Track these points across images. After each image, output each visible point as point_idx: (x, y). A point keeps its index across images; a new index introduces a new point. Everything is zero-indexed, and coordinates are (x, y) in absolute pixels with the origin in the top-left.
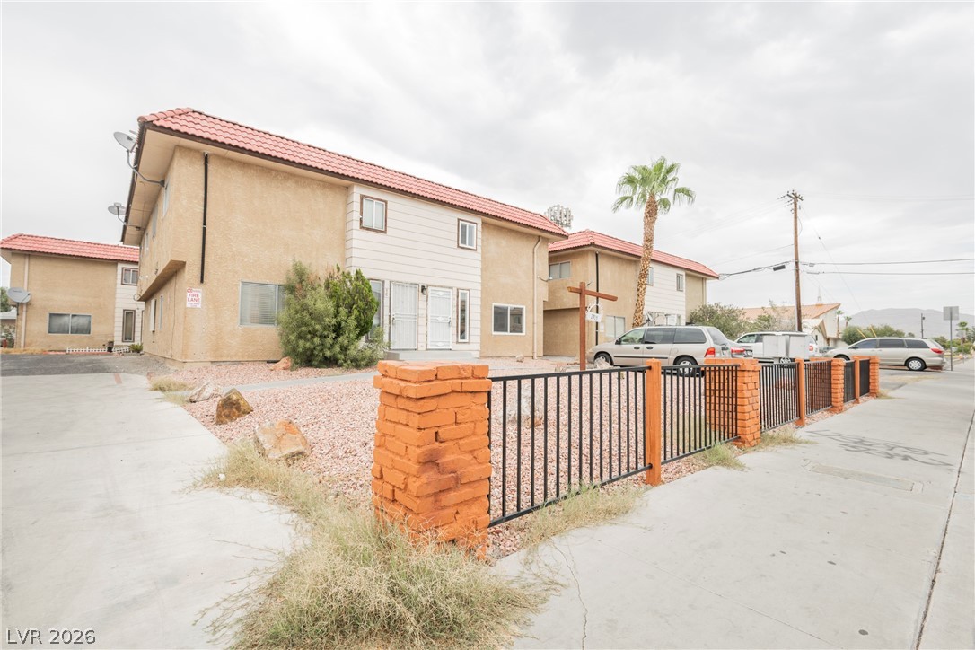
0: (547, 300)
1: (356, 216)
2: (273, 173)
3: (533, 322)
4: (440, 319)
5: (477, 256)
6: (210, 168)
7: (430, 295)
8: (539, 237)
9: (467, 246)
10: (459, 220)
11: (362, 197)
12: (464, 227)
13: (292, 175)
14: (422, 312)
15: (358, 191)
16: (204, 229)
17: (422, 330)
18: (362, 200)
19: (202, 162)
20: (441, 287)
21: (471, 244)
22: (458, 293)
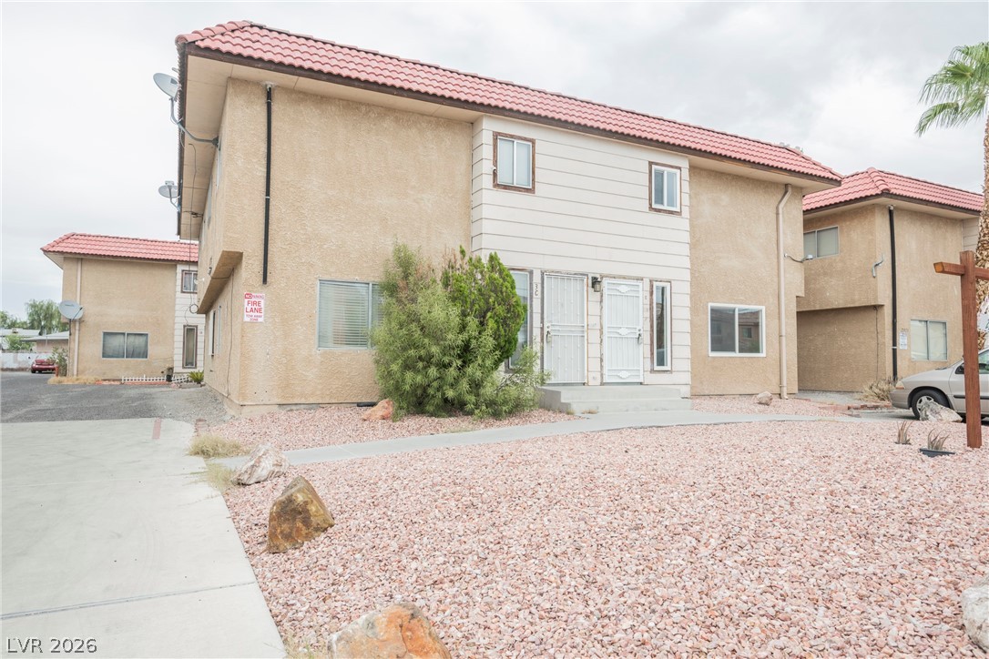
0: (802, 294)
1: (487, 167)
2: (363, 109)
3: (779, 334)
4: (624, 332)
5: (683, 223)
6: (274, 107)
7: (606, 292)
8: (786, 185)
9: (665, 207)
10: (651, 164)
11: (496, 135)
12: (660, 175)
13: (390, 110)
14: (594, 321)
15: (489, 126)
16: (267, 202)
17: (595, 351)
18: (495, 140)
19: (264, 100)
20: (624, 278)
21: (671, 203)
22: (652, 286)
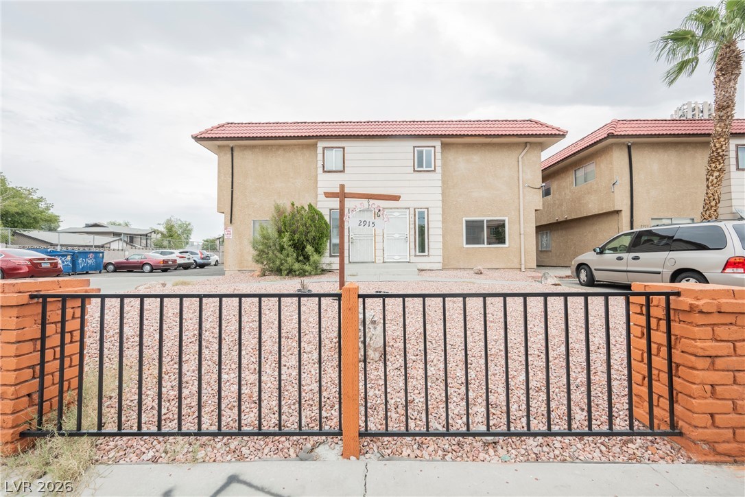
1: (320, 163)
3: (520, 233)
4: (396, 236)
5: (438, 176)
6: (235, 154)
7: (386, 216)
8: (526, 143)
9: (424, 169)
10: (414, 147)
11: (324, 148)
12: (421, 153)
13: (281, 146)
15: (321, 145)
16: (232, 191)
17: (379, 246)
18: (324, 151)
19: (230, 152)
20: (398, 208)
21: (429, 165)
22: (415, 212)
